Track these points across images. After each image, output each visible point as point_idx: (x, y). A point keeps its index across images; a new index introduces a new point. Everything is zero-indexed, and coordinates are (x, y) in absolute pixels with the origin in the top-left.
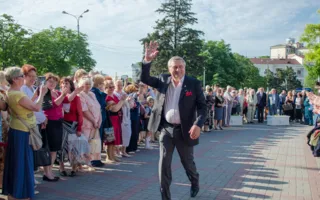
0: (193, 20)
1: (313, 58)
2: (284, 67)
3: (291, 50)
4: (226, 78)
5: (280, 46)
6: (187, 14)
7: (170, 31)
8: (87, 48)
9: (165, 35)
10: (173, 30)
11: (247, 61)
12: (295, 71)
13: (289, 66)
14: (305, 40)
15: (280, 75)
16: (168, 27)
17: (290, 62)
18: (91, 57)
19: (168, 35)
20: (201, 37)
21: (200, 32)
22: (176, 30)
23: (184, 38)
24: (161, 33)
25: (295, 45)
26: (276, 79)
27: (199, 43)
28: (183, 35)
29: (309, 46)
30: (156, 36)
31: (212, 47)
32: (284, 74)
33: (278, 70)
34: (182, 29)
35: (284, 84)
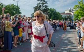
0: (46, 3)
1: (76, 13)
2: (68, 15)
3: (70, 11)
4: (54, 18)
5: (67, 10)
6: (45, 1)
7: (41, 6)
8: (20, 9)
9: (39, 6)
10: (41, 5)
11: (60, 14)
12: (71, 16)
13: (70, 15)
14: (74, 9)
15: (67, 17)
16: (40, 5)
17: (70, 14)
18: (21, 12)
19: (40, 6)
20: (48, 7)
21: (48, 6)
22: (42, 5)
23: (44, 8)
24: (38, 6)
25: (71, 10)
26: (66, 18)
27: (48, 9)
28: (44, 7)
29: (75, 10)
30: (37, 7)
31: (51, 10)
32: (68, 17)
33: (67, 16)
34: (44, 5)
35: (68, 19)
